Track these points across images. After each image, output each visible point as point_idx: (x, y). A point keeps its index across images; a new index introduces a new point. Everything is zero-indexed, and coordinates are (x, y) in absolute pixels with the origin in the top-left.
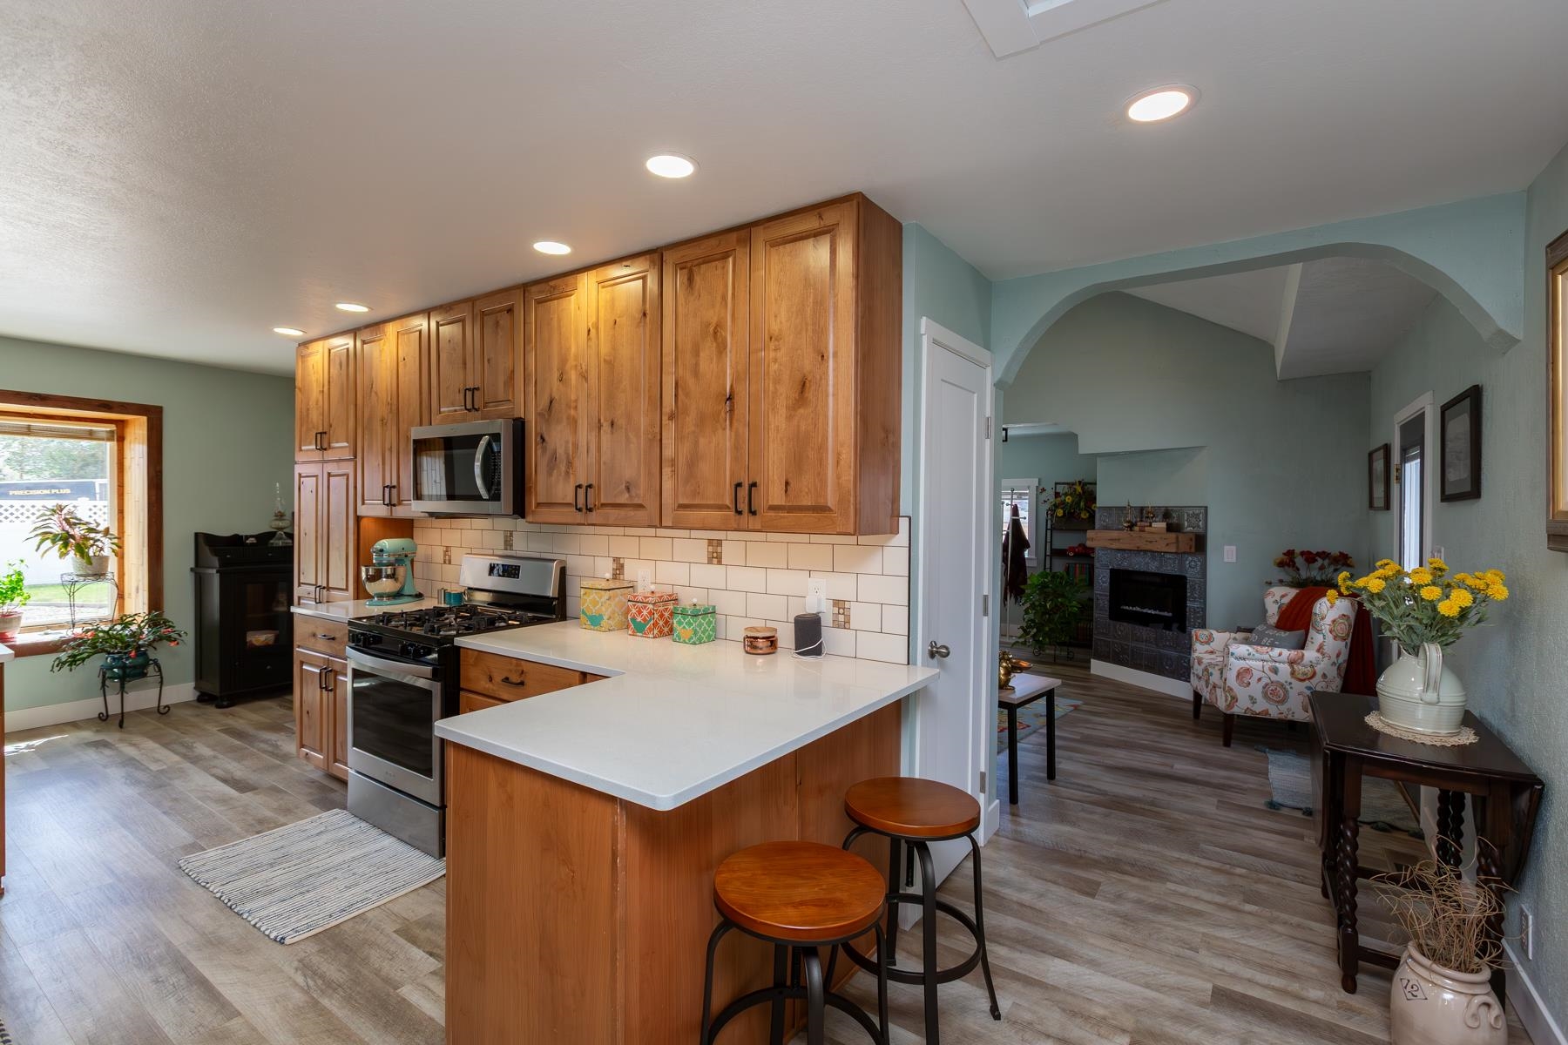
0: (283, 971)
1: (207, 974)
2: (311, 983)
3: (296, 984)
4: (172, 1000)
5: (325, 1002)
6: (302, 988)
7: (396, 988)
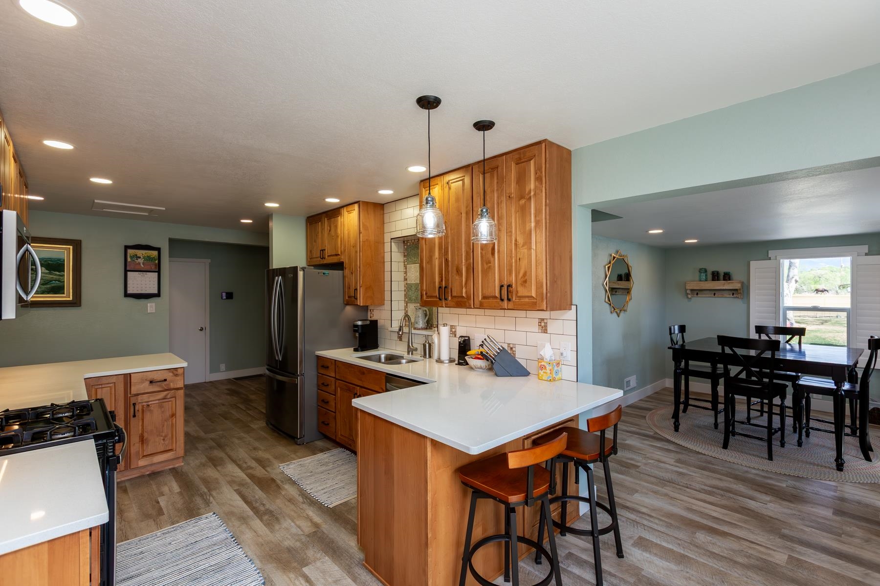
0: (216, 502)
1: (245, 506)
2: (208, 497)
3: (213, 497)
4: (257, 497)
5: (206, 490)
6: (212, 496)
7: (181, 492)
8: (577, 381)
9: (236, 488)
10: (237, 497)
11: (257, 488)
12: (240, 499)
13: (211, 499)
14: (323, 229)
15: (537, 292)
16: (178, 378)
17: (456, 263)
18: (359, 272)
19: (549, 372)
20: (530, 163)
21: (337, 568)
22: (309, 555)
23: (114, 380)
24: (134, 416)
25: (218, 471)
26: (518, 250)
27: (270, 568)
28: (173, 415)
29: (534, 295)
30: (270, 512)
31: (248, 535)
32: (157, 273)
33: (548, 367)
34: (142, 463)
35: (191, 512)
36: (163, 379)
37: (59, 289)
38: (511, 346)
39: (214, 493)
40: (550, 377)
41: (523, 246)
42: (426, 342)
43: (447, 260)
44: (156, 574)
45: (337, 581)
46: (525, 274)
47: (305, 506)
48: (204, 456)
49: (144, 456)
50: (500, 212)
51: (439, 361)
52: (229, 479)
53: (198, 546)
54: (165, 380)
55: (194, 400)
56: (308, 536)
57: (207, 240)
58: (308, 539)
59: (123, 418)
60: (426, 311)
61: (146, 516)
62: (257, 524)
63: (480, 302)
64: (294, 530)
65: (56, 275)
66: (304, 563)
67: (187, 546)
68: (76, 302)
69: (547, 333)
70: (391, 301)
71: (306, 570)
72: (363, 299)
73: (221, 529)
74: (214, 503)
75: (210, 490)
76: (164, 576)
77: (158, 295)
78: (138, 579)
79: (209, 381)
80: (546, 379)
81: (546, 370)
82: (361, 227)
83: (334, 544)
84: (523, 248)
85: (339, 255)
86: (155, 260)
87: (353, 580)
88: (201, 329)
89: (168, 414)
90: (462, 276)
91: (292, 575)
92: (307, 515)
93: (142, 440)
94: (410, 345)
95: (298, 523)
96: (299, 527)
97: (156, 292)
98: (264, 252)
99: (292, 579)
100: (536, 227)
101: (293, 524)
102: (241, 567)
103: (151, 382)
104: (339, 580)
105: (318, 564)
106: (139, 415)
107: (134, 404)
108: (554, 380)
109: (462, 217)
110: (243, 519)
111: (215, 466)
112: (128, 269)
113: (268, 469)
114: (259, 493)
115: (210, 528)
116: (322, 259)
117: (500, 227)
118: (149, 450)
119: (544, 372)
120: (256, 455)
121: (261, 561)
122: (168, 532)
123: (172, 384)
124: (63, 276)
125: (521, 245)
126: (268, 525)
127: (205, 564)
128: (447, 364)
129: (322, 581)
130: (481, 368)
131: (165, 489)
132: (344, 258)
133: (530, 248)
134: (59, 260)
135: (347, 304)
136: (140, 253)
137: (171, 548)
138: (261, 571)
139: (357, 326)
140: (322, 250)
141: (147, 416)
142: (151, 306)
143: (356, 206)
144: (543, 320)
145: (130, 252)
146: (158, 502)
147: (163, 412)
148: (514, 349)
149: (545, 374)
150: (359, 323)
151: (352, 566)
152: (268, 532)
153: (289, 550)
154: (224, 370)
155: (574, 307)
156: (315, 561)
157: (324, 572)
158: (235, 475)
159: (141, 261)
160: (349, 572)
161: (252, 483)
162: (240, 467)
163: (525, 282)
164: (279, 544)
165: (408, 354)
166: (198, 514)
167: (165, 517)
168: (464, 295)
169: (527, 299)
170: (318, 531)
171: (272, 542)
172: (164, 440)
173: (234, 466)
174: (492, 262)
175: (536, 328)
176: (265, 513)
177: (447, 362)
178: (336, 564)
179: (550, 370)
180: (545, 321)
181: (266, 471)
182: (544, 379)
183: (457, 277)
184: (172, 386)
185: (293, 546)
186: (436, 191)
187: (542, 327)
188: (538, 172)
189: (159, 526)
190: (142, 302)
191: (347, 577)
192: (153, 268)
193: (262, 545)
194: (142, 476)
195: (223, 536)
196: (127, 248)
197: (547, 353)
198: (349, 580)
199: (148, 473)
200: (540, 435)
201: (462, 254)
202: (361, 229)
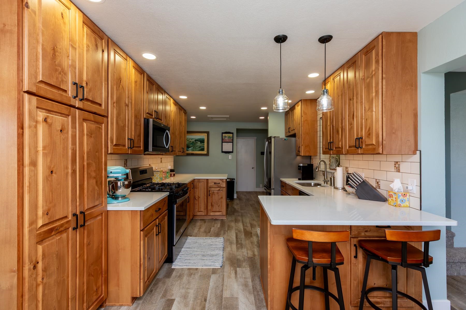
7: (219, 228)
8: (421, 210)
9: (237, 232)
10: (235, 235)
11: (244, 234)
12: (235, 236)
13: (226, 233)
14: (290, 117)
15: (376, 141)
16: (224, 183)
17: (337, 127)
18: (301, 138)
19: (395, 200)
20: (372, 52)
21: (249, 274)
22: (243, 265)
23: (203, 180)
24: (209, 195)
25: (235, 224)
26: (366, 113)
27: (227, 263)
28: (222, 198)
29: (374, 143)
30: (241, 244)
31: (228, 249)
32: (232, 143)
33: (394, 196)
34: (212, 214)
35: (217, 235)
36: (218, 183)
37: (203, 150)
38: (378, 181)
39: (228, 231)
40: (395, 203)
41: (368, 110)
42: (332, 176)
43: (333, 126)
44: (195, 250)
45: (246, 278)
46: (369, 128)
47: (256, 247)
48: (234, 218)
49: (212, 211)
50: (357, 90)
51: (336, 188)
52: (236, 228)
53: (211, 246)
54: (219, 183)
55: (246, 197)
56: (248, 258)
57: (250, 128)
58: (247, 259)
59: (206, 195)
60: (337, 159)
61: (205, 232)
62: (234, 246)
63: (347, 150)
64: (245, 254)
65: (202, 144)
66: (239, 266)
67: (209, 245)
68: (207, 155)
69: (400, 172)
70: (320, 153)
71: (238, 269)
72: (304, 152)
73: (221, 244)
74: (226, 235)
75: (228, 229)
76: (197, 251)
77: (232, 152)
78: (190, 249)
79: (255, 191)
80: (393, 205)
81: (393, 198)
82: (302, 113)
83: (255, 265)
84: (368, 112)
85: (294, 129)
86: (232, 138)
87: (252, 281)
88: (253, 168)
89: (220, 197)
90: (339, 135)
91: (232, 269)
92: (254, 250)
93: (212, 205)
94: (326, 178)
95: (248, 251)
96: (247, 253)
97: (232, 151)
98: (266, 131)
99: (231, 270)
100: (376, 95)
101: (246, 251)
102: (218, 258)
103: (215, 183)
104: (247, 278)
105: (244, 269)
106: (211, 195)
107: (209, 191)
108: (400, 206)
109: (339, 98)
110: (231, 243)
111: (235, 222)
112: (223, 142)
113: (253, 229)
114: (243, 236)
115: (219, 242)
116: (289, 132)
117: (357, 100)
118: (214, 210)
119: (392, 200)
120: (252, 222)
121: (226, 259)
122: (207, 239)
123: (221, 185)
124: (204, 145)
125: (367, 110)
126: (238, 248)
127: (209, 253)
128: (341, 190)
129: (241, 275)
130: (353, 193)
131: (216, 225)
132: (296, 131)
133: (372, 111)
134: (203, 139)
135: (297, 155)
136: (227, 135)
137: (204, 244)
138: (223, 262)
139: (299, 166)
140: (289, 128)
141: (214, 196)
142: (230, 156)
143: (300, 103)
144: (397, 162)
145: (224, 135)
146: (211, 229)
147: (218, 196)
148: (379, 183)
149: (392, 201)
150: (301, 165)
151: (256, 276)
152: (236, 251)
153: (238, 260)
154: (262, 187)
155: (418, 152)
156: (244, 267)
157: (243, 273)
158: (239, 227)
159: (227, 138)
160: (253, 277)
161: (243, 232)
162: (243, 225)
163: (369, 134)
164: (236, 256)
165: (324, 183)
166: (219, 236)
167: (209, 234)
168: (340, 146)
169: (371, 146)
170: (253, 257)
171: (234, 255)
172: (219, 207)
173: (242, 224)
174: (353, 124)
175: (393, 169)
176: (239, 244)
177: (341, 189)
178: (250, 272)
179: (396, 198)
180: (399, 163)
181: (251, 229)
182: (391, 204)
183: (337, 136)
184: (222, 186)
185: (240, 259)
186: (329, 86)
187: (397, 168)
188: (377, 56)
189: (206, 236)
190: (227, 154)
191: (250, 279)
192: (231, 141)
193: (231, 254)
194: (212, 219)
195: (221, 246)
196: (223, 133)
197: (397, 185)
198: (250, 280)
199: (214, 219)
200: (368, 238)
201: (339, 121)
202: (302, 115)
